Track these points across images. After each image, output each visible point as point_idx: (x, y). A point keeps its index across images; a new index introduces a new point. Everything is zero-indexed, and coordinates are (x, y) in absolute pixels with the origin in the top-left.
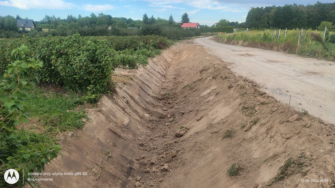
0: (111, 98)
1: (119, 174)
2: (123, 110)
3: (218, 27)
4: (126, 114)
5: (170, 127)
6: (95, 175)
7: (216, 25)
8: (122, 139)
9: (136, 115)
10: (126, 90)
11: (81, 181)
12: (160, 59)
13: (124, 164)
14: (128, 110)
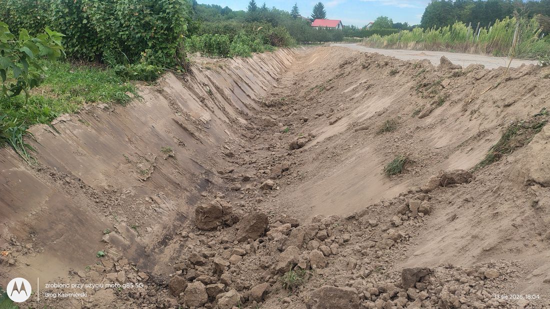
0: (182, 78)
1: (185, 183)
2: (201, 101)
3: (373, 28)
4: (206, 108)
5: (282, 138)
6: (142, 172)
7: (370, 25)
8: (196, 139)
9: (225, 116)
10: (209, 76)
11: (115, 175)
12: (271, 57)
13: (197, 173)
14: (210, 103)
